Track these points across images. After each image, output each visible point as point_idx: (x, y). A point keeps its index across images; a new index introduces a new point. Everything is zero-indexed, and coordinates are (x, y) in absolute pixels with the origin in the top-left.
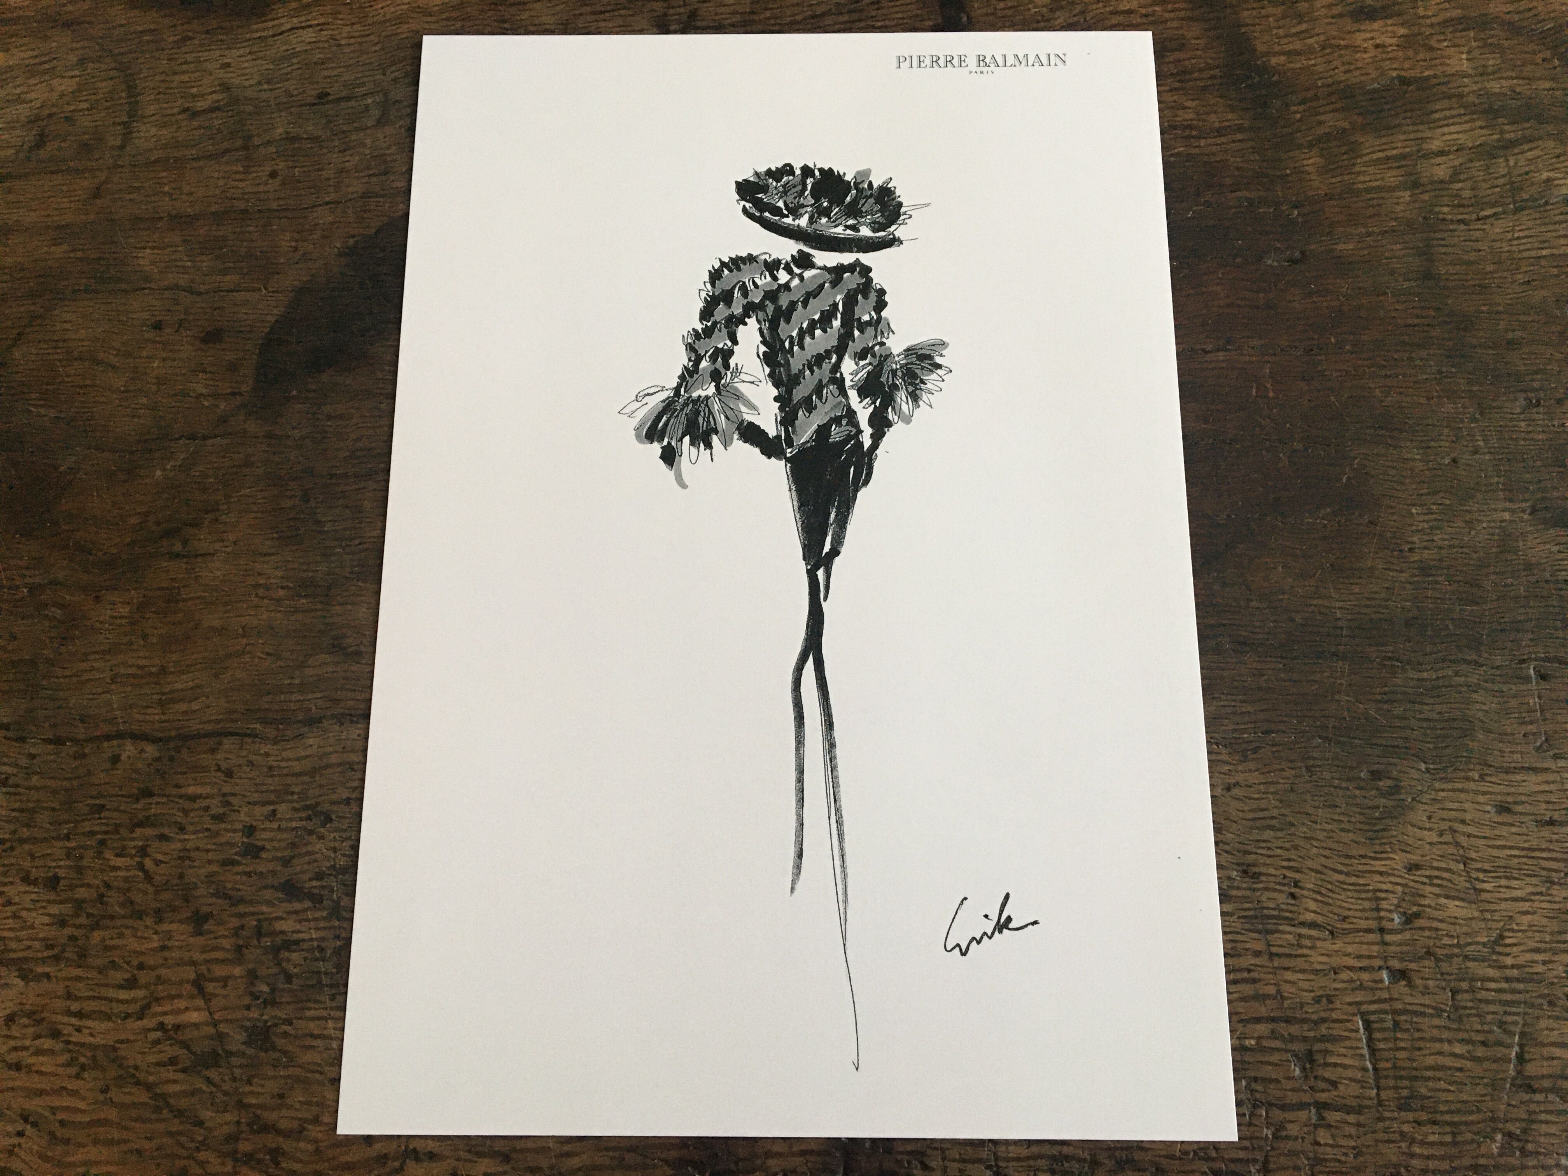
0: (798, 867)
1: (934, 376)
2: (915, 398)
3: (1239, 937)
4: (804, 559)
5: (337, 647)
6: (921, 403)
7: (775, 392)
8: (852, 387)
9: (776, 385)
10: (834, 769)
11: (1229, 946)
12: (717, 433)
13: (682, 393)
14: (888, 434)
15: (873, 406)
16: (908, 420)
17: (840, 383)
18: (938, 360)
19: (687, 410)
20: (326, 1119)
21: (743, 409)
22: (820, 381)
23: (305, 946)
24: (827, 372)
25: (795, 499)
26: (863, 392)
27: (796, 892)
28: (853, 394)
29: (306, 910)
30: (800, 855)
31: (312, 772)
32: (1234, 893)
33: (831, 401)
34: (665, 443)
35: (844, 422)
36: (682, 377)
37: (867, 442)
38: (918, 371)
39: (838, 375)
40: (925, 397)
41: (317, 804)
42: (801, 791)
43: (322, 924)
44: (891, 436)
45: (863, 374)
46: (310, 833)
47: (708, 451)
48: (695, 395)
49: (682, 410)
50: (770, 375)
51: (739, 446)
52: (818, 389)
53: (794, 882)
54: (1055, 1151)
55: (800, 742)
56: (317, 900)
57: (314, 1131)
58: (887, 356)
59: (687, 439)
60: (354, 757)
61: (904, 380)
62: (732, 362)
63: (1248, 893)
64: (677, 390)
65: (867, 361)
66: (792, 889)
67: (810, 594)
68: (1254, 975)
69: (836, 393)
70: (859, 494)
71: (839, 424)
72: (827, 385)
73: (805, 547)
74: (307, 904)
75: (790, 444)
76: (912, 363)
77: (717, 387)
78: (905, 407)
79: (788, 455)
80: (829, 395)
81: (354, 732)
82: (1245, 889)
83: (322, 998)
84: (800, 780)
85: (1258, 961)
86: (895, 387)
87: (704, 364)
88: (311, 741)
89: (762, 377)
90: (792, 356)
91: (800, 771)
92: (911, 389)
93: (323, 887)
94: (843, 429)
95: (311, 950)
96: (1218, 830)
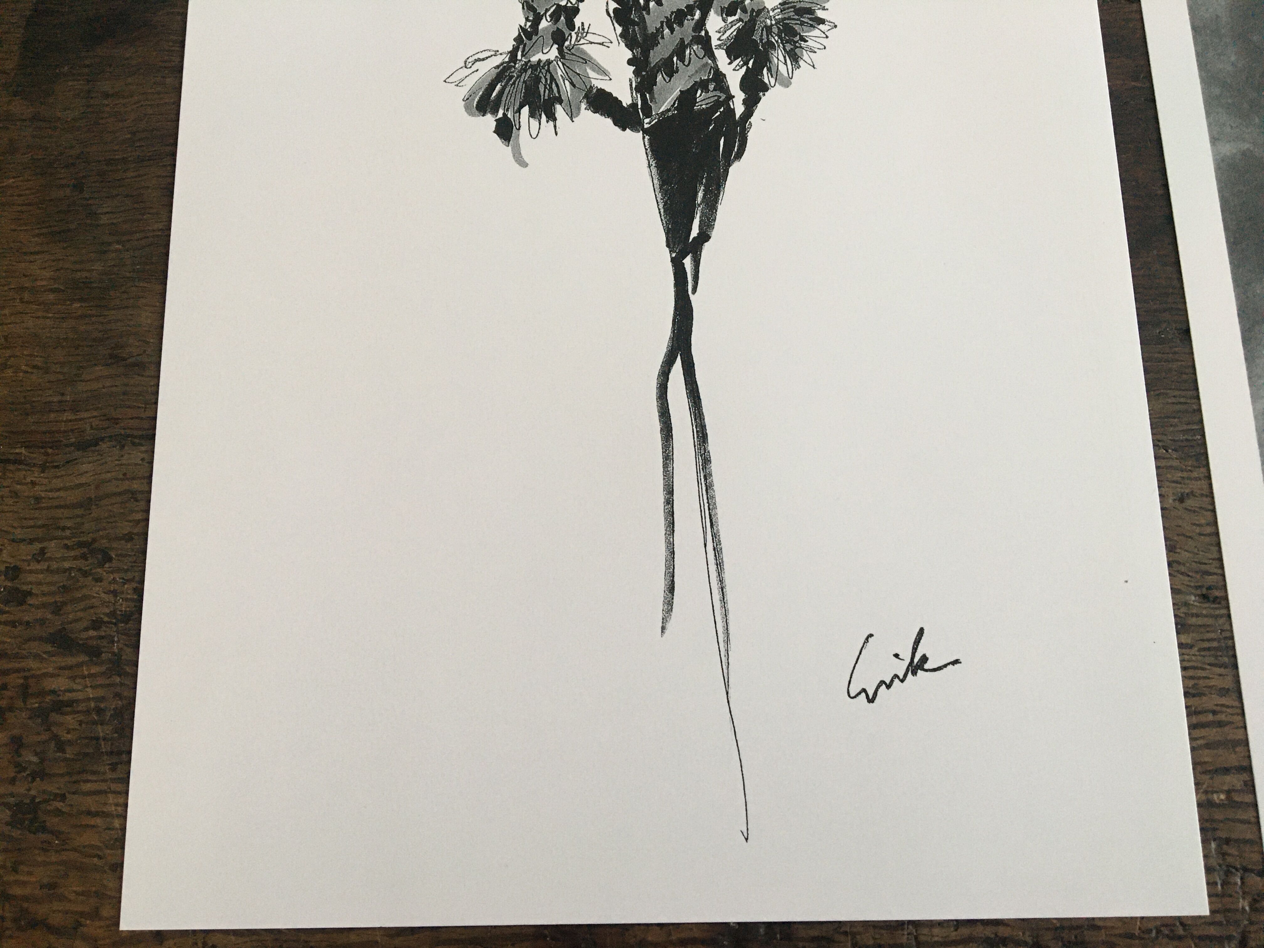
0: (669, 604)
1: (816, 32)
2: (794, 57)
3: (1200, 673)
4: (668, 246)
5: (115, 359)
6: (801, 63)
7: (629, 54)
8: (719, 47)
9: (629, 46)
10: (709, 487)
11: (1191, 683)
12: (560, 101)
13: (519, 57)
14: (763, 99)
15: (745, 67)
16: (786, 83)
17: (705, 42)
18: (820, 14)
19: (526, 76)
20: (106, 912)
21: (592, 74)
22: (682, 40)
23: (82, 707)
24: (690, 30)
25: (656, 177)
26: (732, 52)
27: (667, 632)
28: (721, 56)
29: (80, 665)
30: (671, 589)
31: (87, 504)
32: (1193, 621)
33: (696, 64)
34: (500, 114)
35: (711, 87)
36: (518, 40)
37: (739, 109)
38: (797, 27)
39: (703, 33)
40: (805, 57)
41: (94, 540)
42: (670, 514)
43: (100, 681)
44: (767, 101)
45: (732, 32)
46: (85, 574)
47: (551, 123)
48: (534, 59)
49: (519, 77)
50: (621, 35)
51: (587, 116)
52: (680, 51)
53: (665, 620)
54: (989, 932)
55: (668, 458)
56: (94, 653)
57: (92, 928)
58: (759, 12)
59: (525, 110)
60: (136, 485)
61: (780, 37)
62: (578, 21)
63: (1210, 621)
64: (513, 54)
65: (737, 17)
66: (663, 628)
67: (676, 285)
68: (1222, 717)
69: (701, 53)
70: (731, 169)
71: (705, 89)
72: (690, 45)
73: (668, 232)
74: (83, 658)
75: (648, 114)
76: (789, 18)
77: (560, 50)
78: (782, 68)
79: (646, 126)
80: (693, 56)
81: (135, 455)
82: (1206, 616)
83: (102, 769)
84: (669, 502)
85: (1223, 701)
86: (772, 46)
87: (544, 24)
88: (85, 467)
89: (613, 37)
90: (648, 13)
91: (669, 491)
92: (789, 47)
93: (102, 638)
94: (710, 94)
95: (88, 712)
96: (1171, 548)
